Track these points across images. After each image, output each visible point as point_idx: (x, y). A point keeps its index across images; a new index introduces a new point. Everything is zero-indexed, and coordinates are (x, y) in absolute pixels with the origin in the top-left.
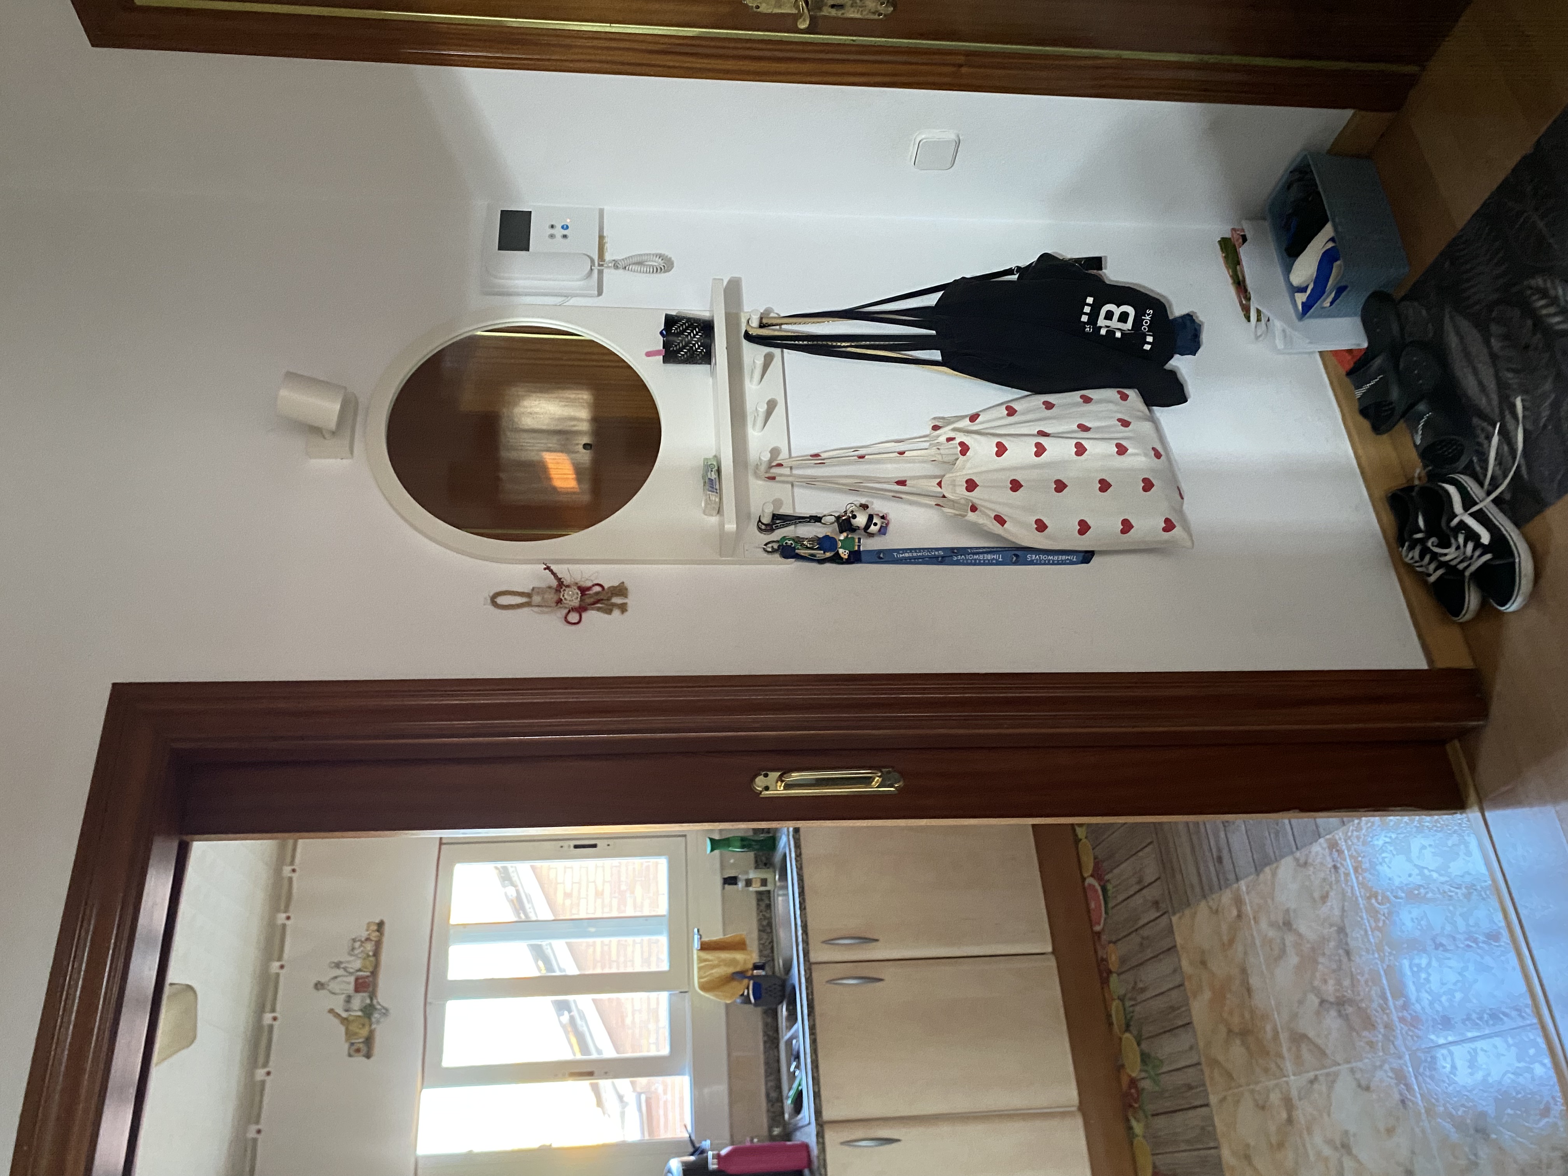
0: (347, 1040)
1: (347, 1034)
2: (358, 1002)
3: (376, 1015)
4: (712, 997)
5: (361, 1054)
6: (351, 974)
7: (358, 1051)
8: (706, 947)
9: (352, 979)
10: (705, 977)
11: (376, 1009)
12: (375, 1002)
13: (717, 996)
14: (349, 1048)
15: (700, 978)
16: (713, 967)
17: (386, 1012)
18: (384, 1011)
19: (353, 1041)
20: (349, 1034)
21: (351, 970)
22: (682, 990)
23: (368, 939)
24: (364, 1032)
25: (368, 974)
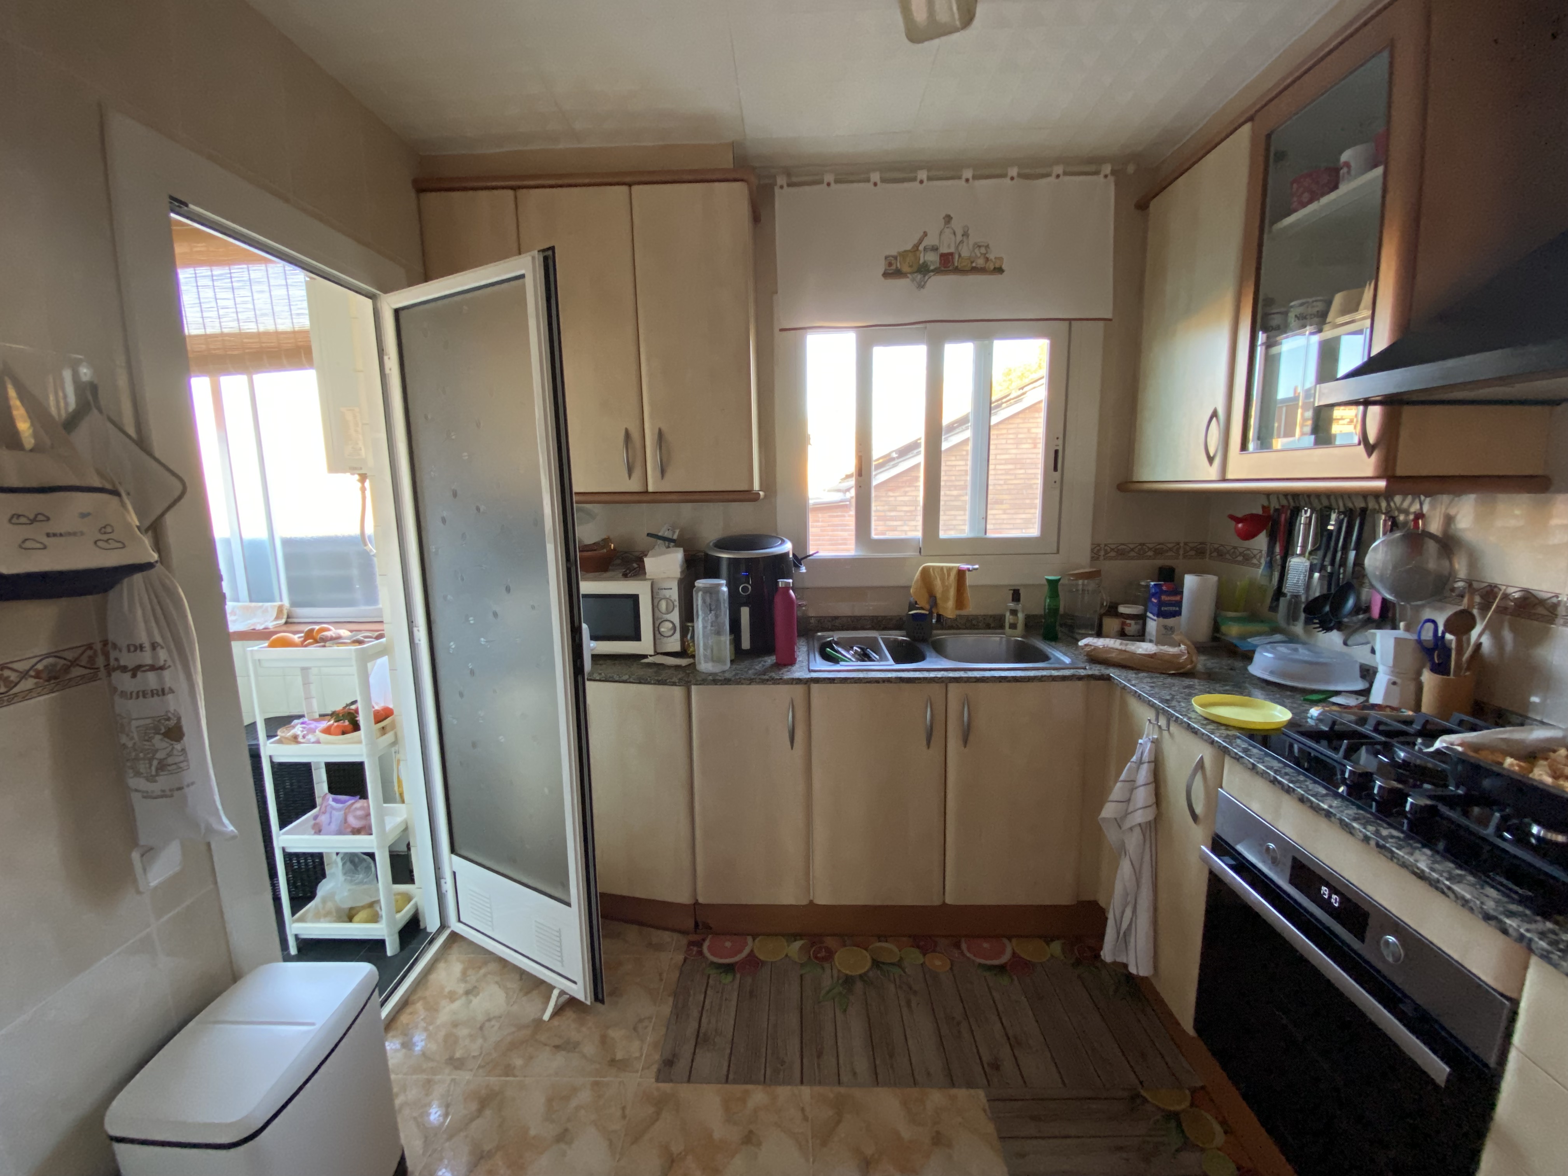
0: (899, 253)
1: (905, 251)
2: (932, 259)
3: (919, 277)
4: (916, 576)
5: (888, 268)
6: (957, 248)
7: (890, 264)
8: (961, 574)
9: (952, 250)
10: (934, 572)
11: (924, 276)
12: (932, 274)
13: (917, 581)
14: (893, 256)
15: (933, 567)
16: (943, 580)
17: (921, 286)
18: (923, 283)
19: (898, 258)
20: (904, 254)
21: (960, 248)
22: (922, 551)
23: (987, 259)
24: (905, 269)
25: (956, 264)
